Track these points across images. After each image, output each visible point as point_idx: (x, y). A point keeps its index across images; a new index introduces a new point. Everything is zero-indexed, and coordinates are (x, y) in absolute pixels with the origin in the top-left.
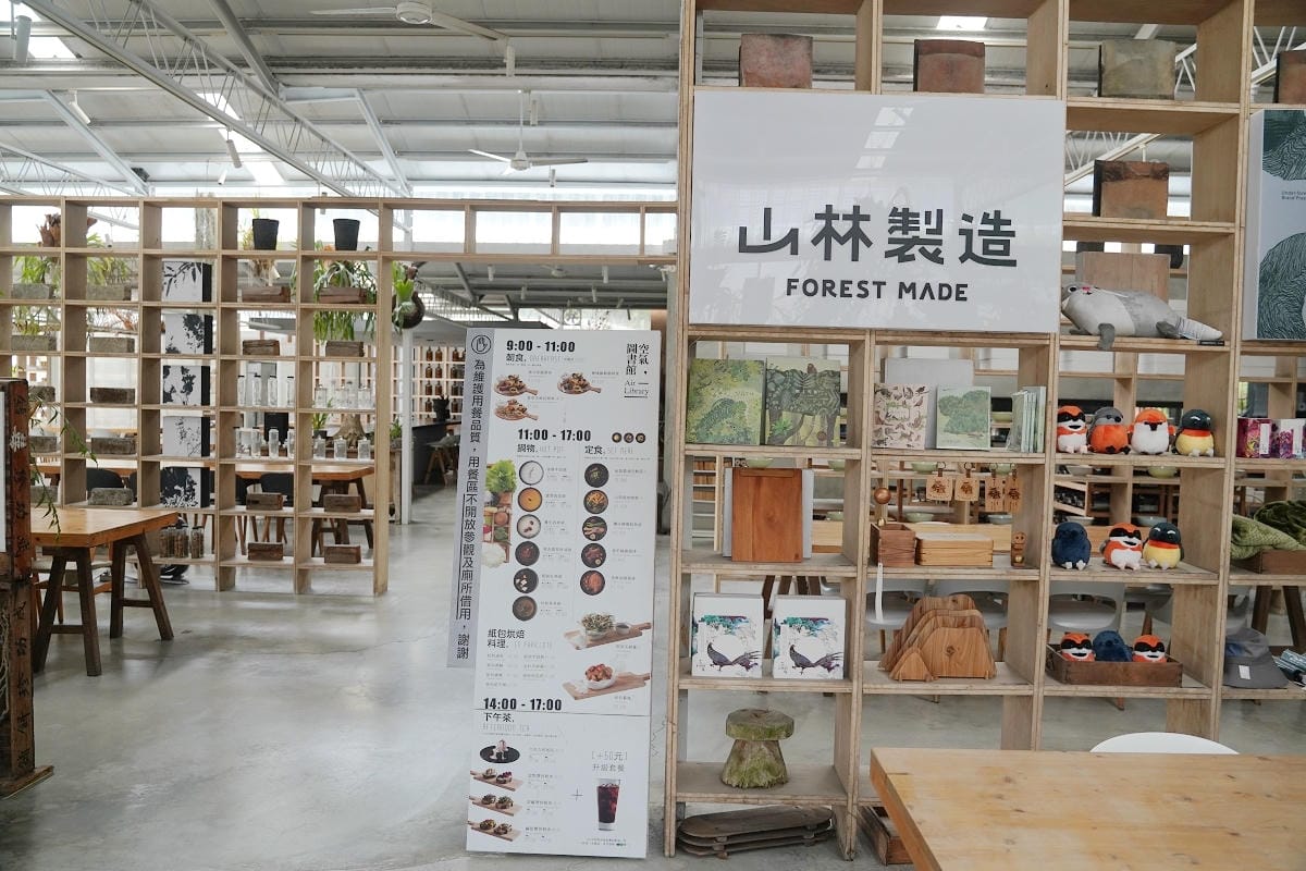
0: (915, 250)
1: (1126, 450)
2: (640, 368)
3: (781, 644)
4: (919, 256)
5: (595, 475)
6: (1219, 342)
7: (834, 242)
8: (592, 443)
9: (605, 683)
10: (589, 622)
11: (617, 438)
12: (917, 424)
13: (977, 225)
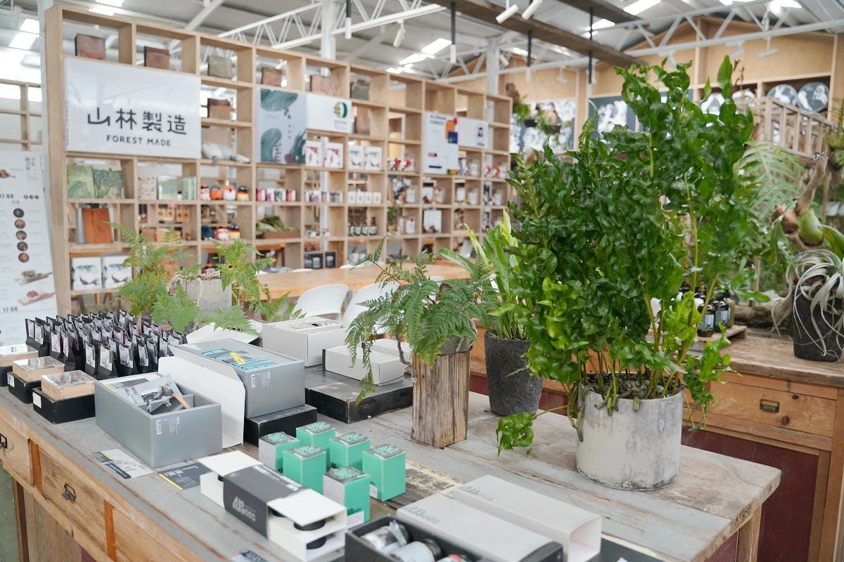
0: (152, 127)
1: (222, 199)
2: (32, 168)
3: (109, 274)
4: (154, 130)
5: (18, 213)
6: (249, 163)
7: (124, 122)
8: (14, 199)
9: (36, 298)
10: (25, 274)
11: (26, 197)
12: (153, 190)
13: (173, 120)
